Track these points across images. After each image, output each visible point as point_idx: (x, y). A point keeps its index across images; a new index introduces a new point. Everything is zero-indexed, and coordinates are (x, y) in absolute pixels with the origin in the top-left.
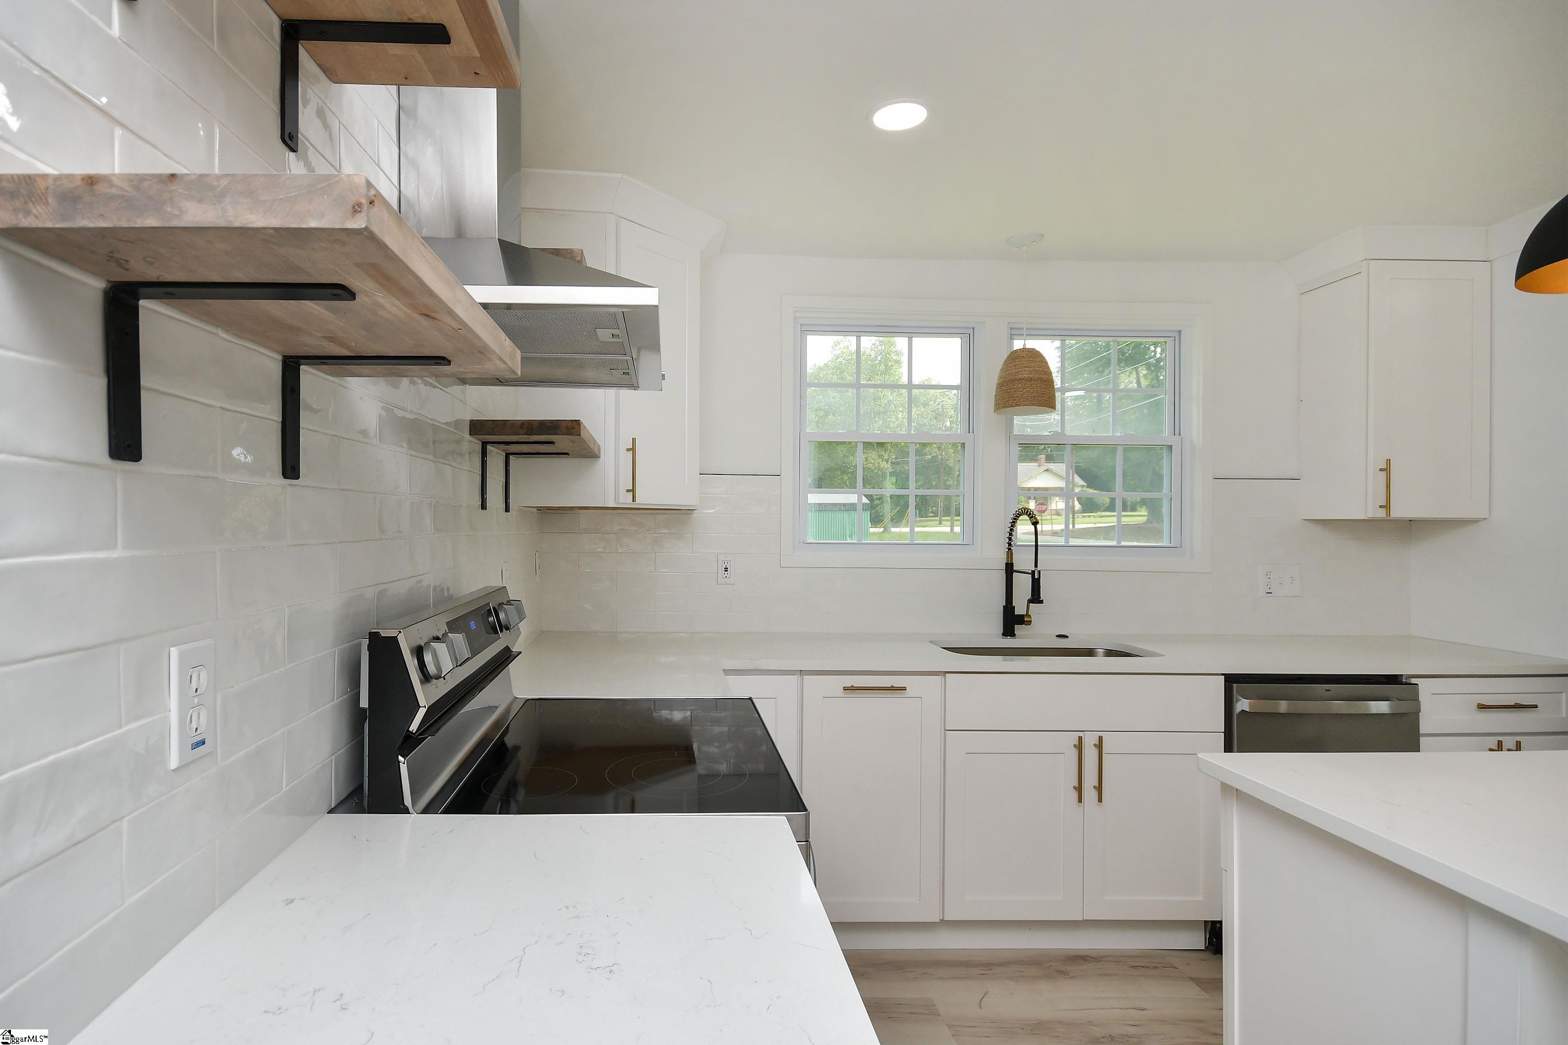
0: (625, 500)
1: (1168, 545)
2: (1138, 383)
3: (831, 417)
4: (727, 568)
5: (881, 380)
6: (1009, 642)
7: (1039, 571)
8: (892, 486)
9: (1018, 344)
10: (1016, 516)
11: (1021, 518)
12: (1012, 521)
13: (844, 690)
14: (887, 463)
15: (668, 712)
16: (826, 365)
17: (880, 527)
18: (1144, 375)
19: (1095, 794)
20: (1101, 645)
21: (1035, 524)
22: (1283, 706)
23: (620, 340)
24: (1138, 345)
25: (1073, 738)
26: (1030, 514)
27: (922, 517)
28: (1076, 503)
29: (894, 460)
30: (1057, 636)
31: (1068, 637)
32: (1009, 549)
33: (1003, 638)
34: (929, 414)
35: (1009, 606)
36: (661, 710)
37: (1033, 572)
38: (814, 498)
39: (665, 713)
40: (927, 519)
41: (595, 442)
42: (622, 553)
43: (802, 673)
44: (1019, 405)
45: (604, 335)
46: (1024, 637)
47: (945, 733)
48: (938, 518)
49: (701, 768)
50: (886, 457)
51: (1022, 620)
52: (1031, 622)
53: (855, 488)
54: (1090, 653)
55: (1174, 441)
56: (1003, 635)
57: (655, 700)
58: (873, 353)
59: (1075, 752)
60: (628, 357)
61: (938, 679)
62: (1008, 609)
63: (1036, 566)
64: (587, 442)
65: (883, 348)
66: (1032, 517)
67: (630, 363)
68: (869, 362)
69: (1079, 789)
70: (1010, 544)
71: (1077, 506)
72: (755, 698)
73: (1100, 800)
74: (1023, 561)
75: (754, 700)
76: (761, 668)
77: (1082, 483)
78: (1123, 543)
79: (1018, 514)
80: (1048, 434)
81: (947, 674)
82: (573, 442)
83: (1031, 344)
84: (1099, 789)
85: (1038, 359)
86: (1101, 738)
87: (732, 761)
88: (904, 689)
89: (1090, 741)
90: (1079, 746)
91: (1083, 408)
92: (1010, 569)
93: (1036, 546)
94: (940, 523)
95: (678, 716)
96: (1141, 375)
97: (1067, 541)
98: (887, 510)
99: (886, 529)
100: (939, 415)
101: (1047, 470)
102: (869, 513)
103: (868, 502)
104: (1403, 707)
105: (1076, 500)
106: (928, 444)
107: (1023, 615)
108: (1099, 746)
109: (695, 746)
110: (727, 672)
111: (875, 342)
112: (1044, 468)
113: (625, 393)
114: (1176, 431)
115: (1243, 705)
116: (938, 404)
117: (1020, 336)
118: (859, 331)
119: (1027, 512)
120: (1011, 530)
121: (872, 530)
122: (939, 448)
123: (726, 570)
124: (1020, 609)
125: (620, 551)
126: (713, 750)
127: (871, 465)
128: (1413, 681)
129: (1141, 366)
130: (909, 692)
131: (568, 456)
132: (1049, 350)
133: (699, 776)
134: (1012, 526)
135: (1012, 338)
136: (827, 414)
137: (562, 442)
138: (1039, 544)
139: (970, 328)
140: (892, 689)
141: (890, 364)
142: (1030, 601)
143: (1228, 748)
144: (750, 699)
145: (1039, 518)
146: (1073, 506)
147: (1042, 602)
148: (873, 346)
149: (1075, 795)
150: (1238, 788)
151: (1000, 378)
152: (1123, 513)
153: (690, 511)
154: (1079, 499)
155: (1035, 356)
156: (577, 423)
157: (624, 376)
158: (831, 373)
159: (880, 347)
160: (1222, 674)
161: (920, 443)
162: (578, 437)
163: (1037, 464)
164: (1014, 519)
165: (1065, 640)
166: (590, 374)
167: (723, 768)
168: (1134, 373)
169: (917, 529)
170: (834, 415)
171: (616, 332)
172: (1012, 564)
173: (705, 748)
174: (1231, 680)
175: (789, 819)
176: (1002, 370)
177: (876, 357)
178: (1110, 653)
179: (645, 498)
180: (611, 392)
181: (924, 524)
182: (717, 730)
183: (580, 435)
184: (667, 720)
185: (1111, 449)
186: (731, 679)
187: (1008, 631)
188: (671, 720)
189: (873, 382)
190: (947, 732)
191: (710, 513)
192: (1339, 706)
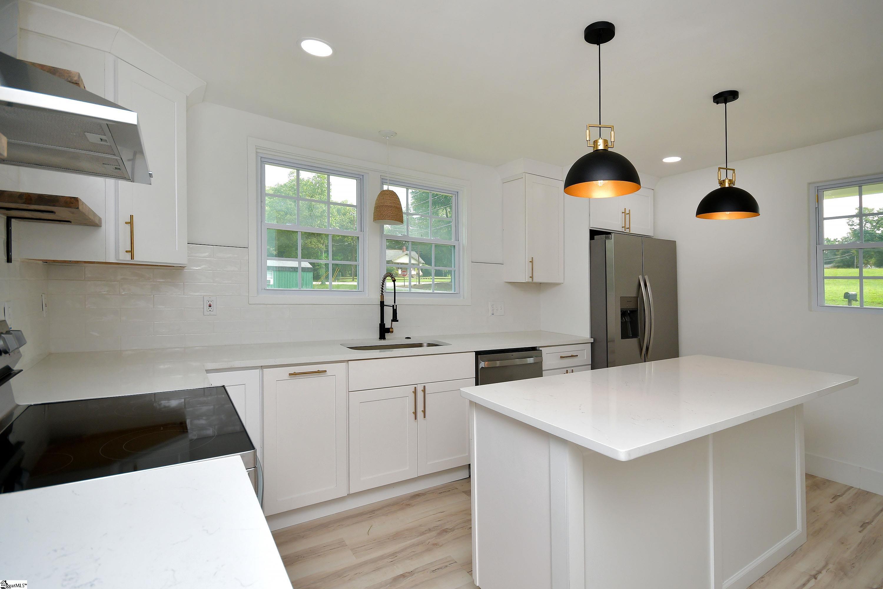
0: (127, 258)
1: (454, 292)
2: (447, 215)
3: (289, 216)
4: (211, 305)
5: (319, 198)
6: (383, 343)
7: (396, 305)
8: (326, 259)
9: (385, 188)
10: (385, 277)
11: (388, 278)
12: (383, 279)
13: (289, 375)
14: (323, 245)
15: (167, 401)
16: (285, 185)
17: (319, 282)
18: (449, 211)
19: (422, 414)
20: (425, 342)
21: (394, 281)
22: (498, 363)
23: (108, 144)
24: (446, 197)
25: (412, 388)
26: (392, 276)
27: (343, 277)
28: (420, 272)
29: (327, 244)
30: (406, 338)
31: (410, 338)
32: (382, 294)
33: (379, 341)
34: (346, 220)
35: (382, 324)
36: (161, 401)
37: (393, 306)
38: (272, 263)
39: (164, 403)
40: (346, 277)
41: (95, 214)
42: (125, 295)
43: (262, 367)
44: (385, 219)
45: (93, 138)
46: (390, 339)
47: (349, 393)
48: (352, 277)
49: (193, 435)
50: (322, 242)
51: (388, 331)
52: (393, 331)
53: (297, 258)
54: (420, 345)
55: (456, 243)
56: (379, 339)
57: (155, 394)
58: (314, 182)
59: (413, 395)
60: (116, 157)
61: (344, 364)
62: (382, 325)
63: (395, 303)
64: (87, 214)
65: (320, 179)
66: (393, 277)
67: (120, 161)
68: (312, 187)
69: (415, 413)
70: (382, 291)
71: (421, 273)
72: (227, 386)
73: (425, 417)
74: (389, 300)
75: (227, 388)
76: (233, 366)
77: (423, 262)
78: (435, 292)
79: (386, 276)
80: (400, 235)
81: (349, 361)
82: (73, 213)
83: (392, 188)
84: (424, 412)
85: (395, 197)
86: (424, 387)
87: (216, 427)
88: (325, 371)
89: (420, 388)
90: (415, 392)
91: (423, 224)
92: (382, 304)
93: (395, 292)
94: (353, 280)
95: (174, 403)
96: (448, 211)
97: (410, 290)
98: (322, 271)
99: (323, 284)
100: (352, 221)
101: (407, 254)
102: (312, 273)
103: (312, 267)
104: (538, 359)
105: (420, 270)
106: (346, 236)
107: (389, 328)
108: (424, 391)
109: (188, 421)
110: (208, 371)
111: (315, 176)
112: (405, 253)
113: (122, 183)
114: (457, 239)
115: (482, 365)
116: (351, 215)
117: (386, 183)
118: (299, 167)
119: (390, 275)
120: (383, 284)
121: (314, 283)
122: (352, 239)
123: (210, 306)
124: (388, 326)
125: (123, 293)
126: (202, 422)
127: (313, 246)
128: (541, 349)
129: (448, 207)
130: (328, 373)
131: (71, 223)
132: (401, 192)
133: (191, 440)
134: (383, 282)
135: (383, 184)
136: (286, 214)
137: (62, 212)
138: (396, 291)
139: (361, 175)
140: (319, 372)
141: (324, 189)
142: (392, 321)
143: (477, 384)
144: (224, 386)
145: (396, 278)
146: (419, 273)
147: (397, 321)
148: (314, 178)
149: (413, 416)
150: (476, 402)
151: (376, 204)
152: (435, 277)
153: (181, 268)
154: (422, 270)
155: (393, 195)
156: (76, 199)
157: (116, 170)
158: (289, 190)
159: (318, 179)
160: (474, 351)
161: (342, 236)
162: (77, 210)
163: (402, 251)
164: (384, 278)
165: (409, 340)
166: (85, 165)
167: (210, 432)
168: (445, 210)
169: (333, 283)
170: (290, 215)
171: (103, 137)
172: (383, 302)
173: (197, 422)
174: (478, 354)
175: (242, 457)
176: (377, 199)
177: (316, 184)
178: (429, 345)
179: (140, 257)
180: (111, 182)
181: (345, 280)
182: (204, 409)
183: (78, 208)
184: (165, 407)
185: (430, 244)
186: (211, 375)
187: (382, 337)
188: (169, 407)
189: (314, 199)
190: (350, 393)
191: (197, 270)
192: (518, 362)
